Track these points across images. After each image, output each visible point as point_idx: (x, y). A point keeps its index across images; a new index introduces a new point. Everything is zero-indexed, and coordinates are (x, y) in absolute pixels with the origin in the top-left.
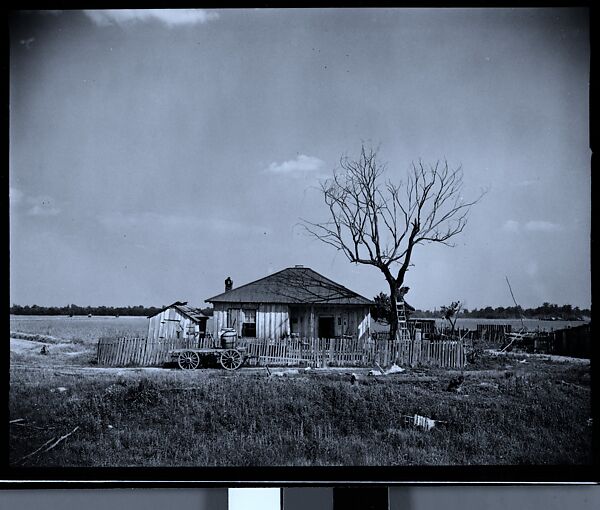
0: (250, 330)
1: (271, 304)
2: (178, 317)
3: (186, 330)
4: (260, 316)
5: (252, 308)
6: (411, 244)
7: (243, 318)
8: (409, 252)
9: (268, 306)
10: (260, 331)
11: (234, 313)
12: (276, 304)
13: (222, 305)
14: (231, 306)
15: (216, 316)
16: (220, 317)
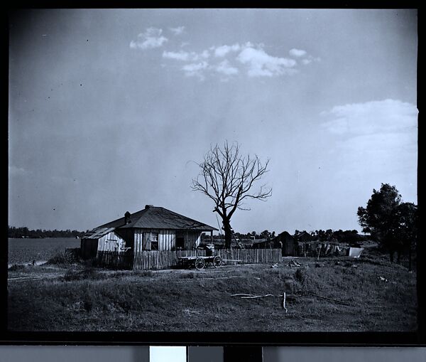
0: (155, 246)
1: (166, 229)
2: (116, 238)
3: (120, 246)
4: (161, 236)
5: (157, 232)
6: (237, 201)
7: (152, 238)
8: (236, 206)
9: (164, 231)
10: (160, 246)
11: (147, 234)
12: (170, 230)
13: (139, 230)
14: (145, 231)
15: (135, 237)
16: (138, 238)
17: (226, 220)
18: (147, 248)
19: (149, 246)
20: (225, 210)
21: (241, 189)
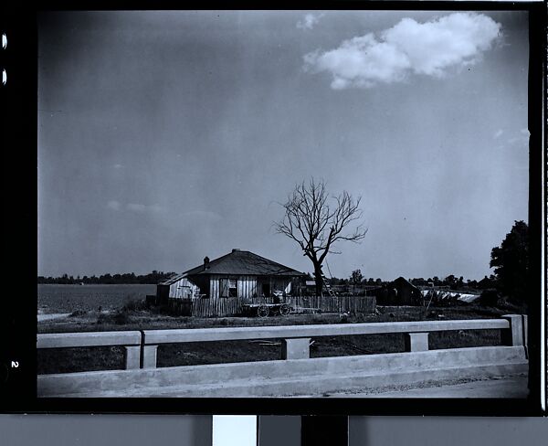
0: (234, 292)
1: (247, 275)
2: (189, 284)
3: (194, 293)
4: (240, 283)
5: (235, 278)
6: (329, 243)
7: (231, 285)
8: (327, 248)
9: (245, 277)
10: (240, 294)
11: (224, 281)
12: (250, 275)
13: (216, 276)
14: (222, 277)
15: (212, 283)
16: (214, 284)
17: (318, 265)
18: (224, 295)
19: (227, 293)
20: (314, 254)
21: (333, 230)
